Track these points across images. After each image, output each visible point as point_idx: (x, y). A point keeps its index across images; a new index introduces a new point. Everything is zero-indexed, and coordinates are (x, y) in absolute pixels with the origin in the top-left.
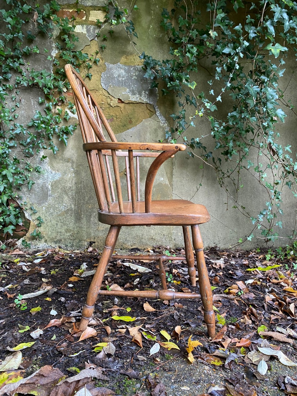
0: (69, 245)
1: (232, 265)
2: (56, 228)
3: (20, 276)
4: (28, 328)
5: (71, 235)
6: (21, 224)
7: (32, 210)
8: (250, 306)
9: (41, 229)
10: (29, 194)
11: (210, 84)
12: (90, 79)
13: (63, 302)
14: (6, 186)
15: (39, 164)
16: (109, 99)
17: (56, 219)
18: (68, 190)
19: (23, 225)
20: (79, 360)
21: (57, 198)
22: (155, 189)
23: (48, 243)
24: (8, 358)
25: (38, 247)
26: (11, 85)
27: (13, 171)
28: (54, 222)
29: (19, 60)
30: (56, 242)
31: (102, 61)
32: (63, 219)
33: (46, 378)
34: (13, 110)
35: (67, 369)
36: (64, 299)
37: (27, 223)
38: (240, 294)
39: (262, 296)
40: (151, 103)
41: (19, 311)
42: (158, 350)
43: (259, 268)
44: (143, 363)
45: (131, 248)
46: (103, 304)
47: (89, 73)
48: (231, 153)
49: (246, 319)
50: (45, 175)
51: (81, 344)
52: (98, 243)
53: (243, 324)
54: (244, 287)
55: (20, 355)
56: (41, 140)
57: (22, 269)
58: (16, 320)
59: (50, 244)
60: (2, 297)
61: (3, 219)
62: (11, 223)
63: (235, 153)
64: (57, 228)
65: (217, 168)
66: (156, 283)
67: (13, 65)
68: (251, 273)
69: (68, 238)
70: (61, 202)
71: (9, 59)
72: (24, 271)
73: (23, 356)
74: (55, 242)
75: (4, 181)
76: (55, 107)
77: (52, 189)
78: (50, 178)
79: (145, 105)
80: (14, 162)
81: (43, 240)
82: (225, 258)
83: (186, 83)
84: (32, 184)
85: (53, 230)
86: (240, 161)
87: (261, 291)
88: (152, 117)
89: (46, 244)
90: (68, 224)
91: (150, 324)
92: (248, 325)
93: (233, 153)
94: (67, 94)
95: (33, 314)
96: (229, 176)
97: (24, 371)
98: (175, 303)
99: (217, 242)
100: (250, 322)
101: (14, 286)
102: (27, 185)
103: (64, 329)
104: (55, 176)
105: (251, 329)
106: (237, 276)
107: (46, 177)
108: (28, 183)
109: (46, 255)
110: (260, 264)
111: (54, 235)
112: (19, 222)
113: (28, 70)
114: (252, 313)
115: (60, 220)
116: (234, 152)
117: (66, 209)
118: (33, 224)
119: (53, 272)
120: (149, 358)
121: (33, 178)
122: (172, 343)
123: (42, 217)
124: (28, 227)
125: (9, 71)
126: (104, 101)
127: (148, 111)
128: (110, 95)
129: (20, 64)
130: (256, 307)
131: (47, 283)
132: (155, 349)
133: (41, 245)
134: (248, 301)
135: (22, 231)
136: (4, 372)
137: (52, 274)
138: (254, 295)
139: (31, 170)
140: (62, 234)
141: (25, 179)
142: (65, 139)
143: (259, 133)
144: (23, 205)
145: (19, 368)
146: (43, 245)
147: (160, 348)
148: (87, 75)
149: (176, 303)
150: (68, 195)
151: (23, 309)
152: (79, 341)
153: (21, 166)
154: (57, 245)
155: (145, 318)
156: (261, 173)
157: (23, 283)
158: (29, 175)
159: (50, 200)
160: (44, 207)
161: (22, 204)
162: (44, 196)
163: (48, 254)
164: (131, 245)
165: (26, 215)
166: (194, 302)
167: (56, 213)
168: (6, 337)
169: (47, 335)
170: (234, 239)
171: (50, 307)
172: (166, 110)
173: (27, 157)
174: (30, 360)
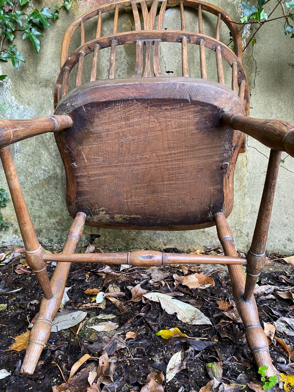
0: (55, 240)
2: (31, 209)
5: (57, 222)
9: (6, 212)
17: (31, 194)
18: (49, 141)
21: (29, 155)
25: (3, 242)
32: (43, 194)
45: (164, 248)
50: (7, 112)
52: (106, 237)
64: (33, 210)
69: (52, 227)
70: (37, 163)
81: (11, 230)
89: (17, 237)
90: (51, 203)
104: (25, 115)
107: (9, 116)
109: (7, 261)
115: (38, 195)
117: (47, 176)
123: (6, 189)
133: (8, 238)
140: (41, 220)
142: (34, 37)
146: (11, 239)
150: (49, 151)
163: (11, 258)
164: (163, 242)
167: (29, 184)
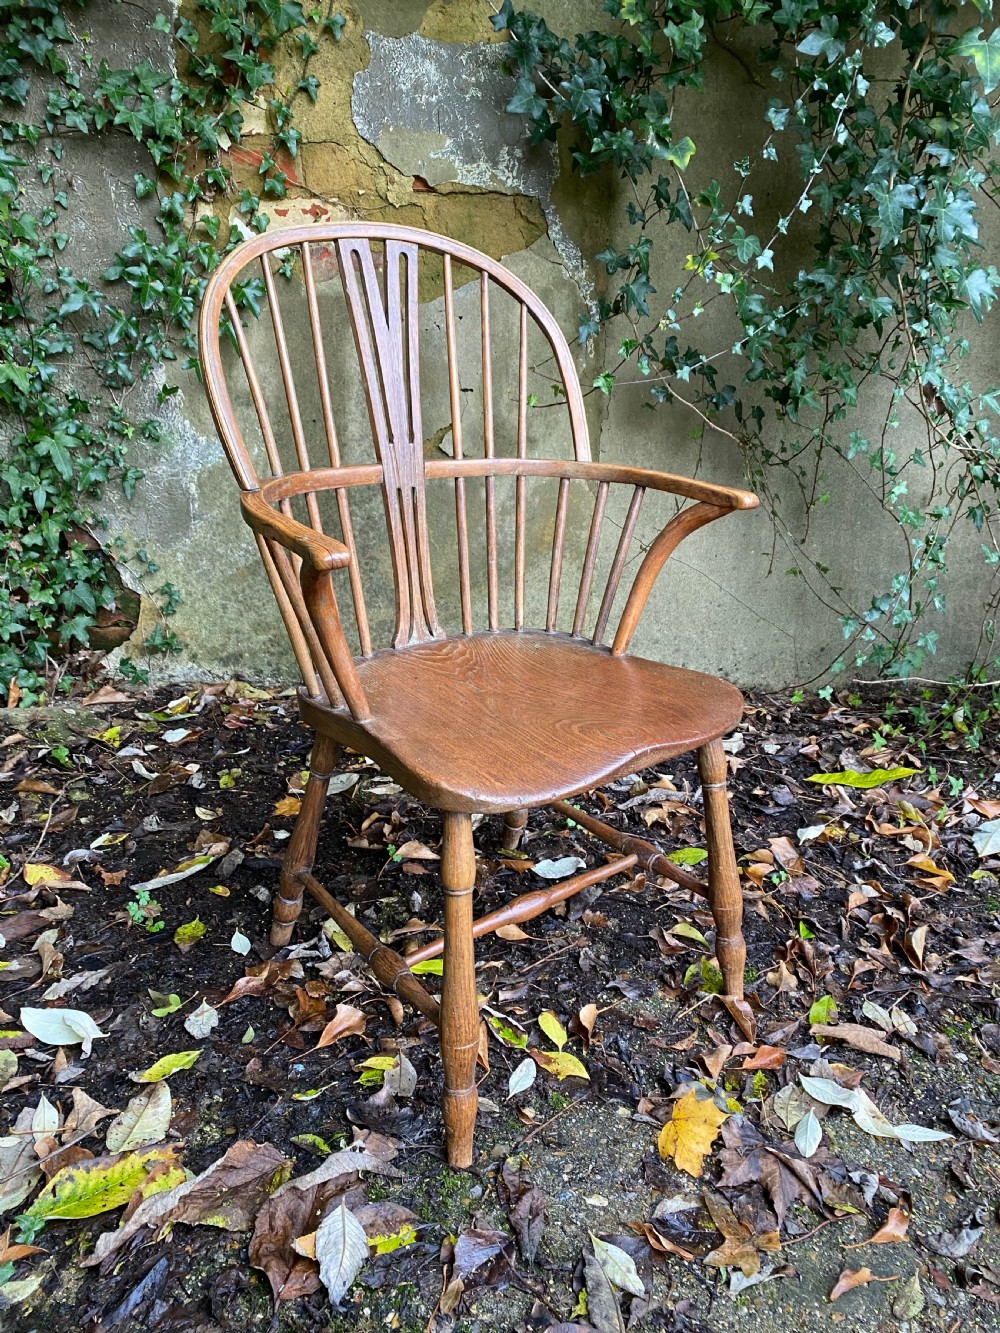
0: (267, 670)
1: (764, 758)
2: (221, 617)
3: (130, 797)
4: (175, 1003)
5: (270, 640)
6: (111, 606)
7: (142, 561)
8: (802, 926)
9: (176, 623)
10: (129, 511)
11: (743, 174)
12: (311, 101)
13: (264, 903)
14: (51, 490)
15: (152, 410)
16: (384, 178)
17: (221, 592)
19: (117, 608)
20: (322, 1111)
21: (218, 524)
22: (537, 500)
23: (202, 663)
24: (135, 1103)
25: (171, 676)
26: (31, 128)
27: (71, 442)
28: (214, 600)
29: (51, 25)
30: (225, 662)
31: (356, 23)
32: (243, 591)
33: (241, 1171)
34: (48, 221)
35: (293, 1139)
36: (267, 892)
37: (130, 602)
38: (775, 880)
39: (841, 885)
40: (532, 193)
41: (144, 937)
42: (529, 1082)
43: (847, 773)
44: (490, 1120)
46: (378, 910)
47: (309, 73)
48: (796, 401)
49: (781, 974)
50: (176, 448)
51: (324, 1059)
53: (773, 990)
54: (793, 854)
55: (165, 1095)
56: (155, 332)
57: (132, 769)
58: (139, 968)
59: (206, 667)
60: (87, 884)
61: (54, 595)
62: (80, 610)
63: (809, 400)
64: (226, 620)
65: (745, 441)
66: (531, 831)
67: (33, 47)
68: (821, 792)
69: (260, 649)
70: (232, 537)
71: (15, 19)
72: (139, 779)
73: (174, 1095)
74: (221, 659)
75: (46, 474)
76: (194, 210)
77: (202, 494)
78: (193, 458)
79: (509, 199)
80: (70, 408)
81: (185, 655)
82: (748, 730)
83: (658, 147)
84: (137, 479)
85: (215, 624)
86: (826, 421)
87: (841, 865)
88: (534, 246)
89: (196, 666)
90: (258, 607)
91: (513, 987)
92: (787, 993)
93: (805, 402)
94: (231, 158)
95: (185, 947)
96: (785, 463)
97: (181, 1144)
98: (584, 910)
99: (727, 665)
100: (793, 981)
101: (116, 838)
102: (118, 480)
103: (273, 1003)
104: (210, 455)
105: (792, 1007)
106: (777, 805)
107: (179, 455)
108: (124, 477)
109: (198, 709)
110: (852, 761)
111: (217, 640)
112: (103, 600)
113: (84, 62)
114: (802, 956)
115: (234, 593)
116: (808, 397)
117: (251, 562)
118: (148, 606)
119: (225, 781)
120: (507, 1106)
121: (137, 459)
122: (570, 1056)
123: (174, 583)
124: (133, 614)
125: (21, 71)
126: (365, 184)
127: (522, 222)
128: (385, 160)
129: (56, 40)
130: (818, 930)
131: (211, 825)
132: (522, 1079)
133: (180, 669)
134: (797, 905)
135: (116, 624)
136: (132, 1152)
137: (222, 786)
138: (817, 884)
139: (130, 432)
140: (241, 636)
141: (111, 463)
143: (898, 337)
144: (113, 549)
145: (169, 1137)
146: (186, 671)
147: (534, 1074)
148: (301, 84)
149: (588, 912)
151: (154, 930)
152: (318, 1046)
153: (95, 417)
154: (231, 670)
155: (498, 964)
156: (888, 477)
157: (143, 830)
158: (125, 450)
159: (199, 530)
160: (179, 554)
161: (108, 546)
162: (177, 517)
163: (203, 703)
165: (123, 578)
166: (641, 906)
167: (219, 574)
168: (122, 1032)
169: (230, 1025)
170: (783, 656)
171: (229, 921)
172: (585, 221)
173: (110, 386)
174: (194, 1108)
